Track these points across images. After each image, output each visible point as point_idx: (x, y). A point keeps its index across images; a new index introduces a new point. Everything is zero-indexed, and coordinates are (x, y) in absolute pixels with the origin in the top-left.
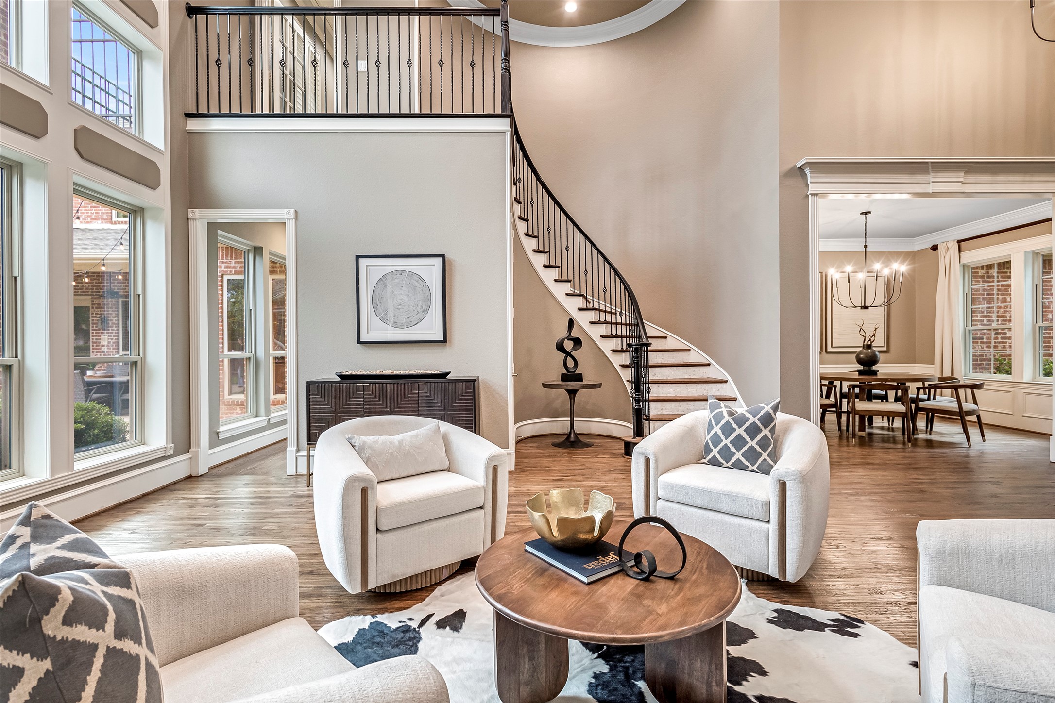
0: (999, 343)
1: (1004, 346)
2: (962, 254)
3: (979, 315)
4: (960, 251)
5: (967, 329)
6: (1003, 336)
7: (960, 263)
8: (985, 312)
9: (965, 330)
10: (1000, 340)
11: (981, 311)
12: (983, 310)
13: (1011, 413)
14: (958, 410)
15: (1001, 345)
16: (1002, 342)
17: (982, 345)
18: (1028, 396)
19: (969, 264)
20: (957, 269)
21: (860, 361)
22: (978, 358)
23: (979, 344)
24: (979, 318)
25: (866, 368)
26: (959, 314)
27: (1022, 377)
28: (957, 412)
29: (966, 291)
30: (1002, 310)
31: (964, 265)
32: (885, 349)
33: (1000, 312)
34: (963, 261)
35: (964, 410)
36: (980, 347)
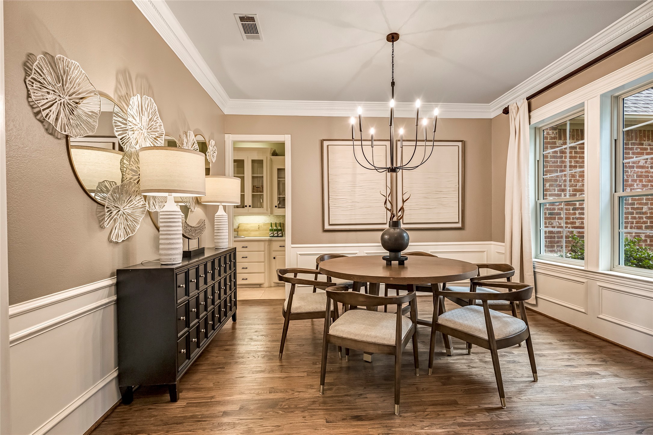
0: (577, 219)
1: (581, 222)
2: (532, 114)
3: (556, 189)
4: (530, 111)
5: (539, 202)
6: (581, 211)
7: (530, 124)
8: (563, 186)
9: (536, 203)
10: (577, 216)
11: (559, 184)
12: (560, 184)
13: (583, 311)
14: (486, 338)
15: (579, 221)
16: (580, 217)
17: (559, 221)
18: (605, 292)
19: (540, 126)
20: (527, 132)
21: (385, 244)
22: (556, 235)
23: (557, 221)
24: (556, 192)
25: (393, 254)
26: (528, 185)
27: (598, 265)
28: (484, 340)
29: (538, 158)
30: (581, 184)
31: (535, 128)
32: (459, 225)
33: (578, 186)
34: (534, 121)
35: (496, 338)
36: (558, 224)
